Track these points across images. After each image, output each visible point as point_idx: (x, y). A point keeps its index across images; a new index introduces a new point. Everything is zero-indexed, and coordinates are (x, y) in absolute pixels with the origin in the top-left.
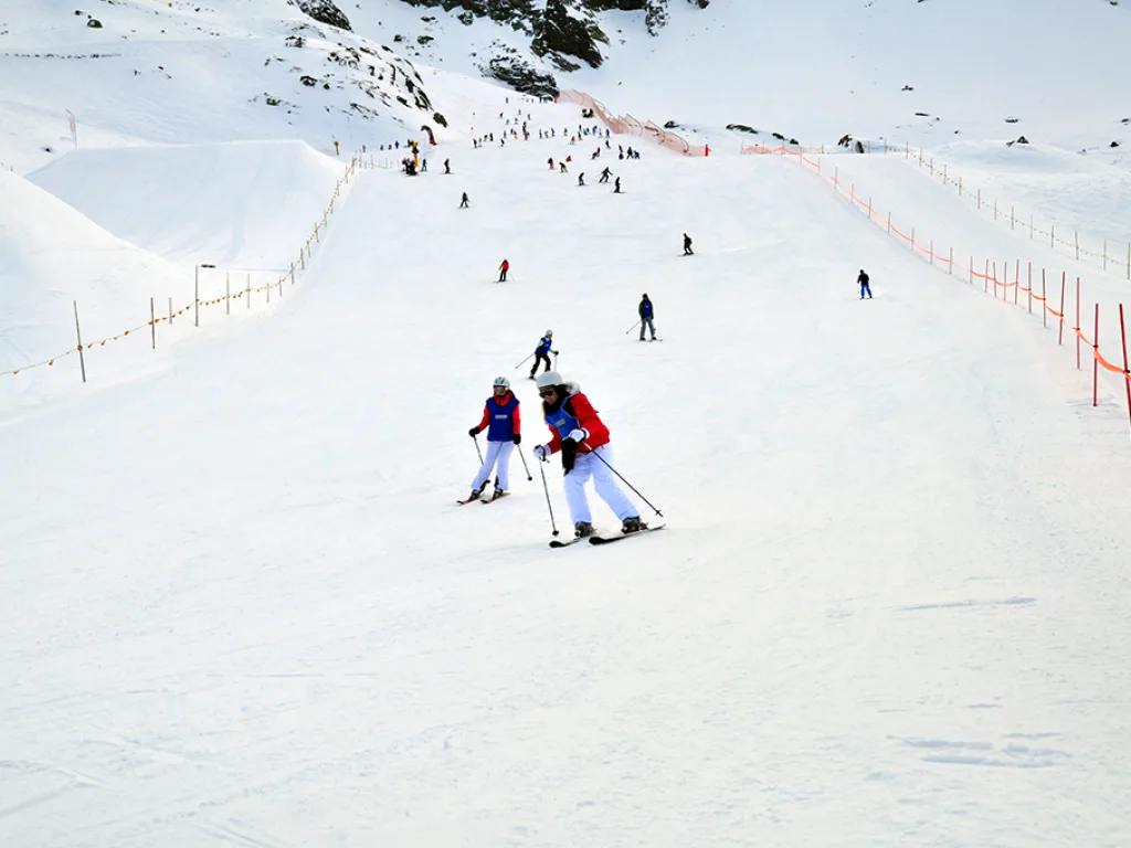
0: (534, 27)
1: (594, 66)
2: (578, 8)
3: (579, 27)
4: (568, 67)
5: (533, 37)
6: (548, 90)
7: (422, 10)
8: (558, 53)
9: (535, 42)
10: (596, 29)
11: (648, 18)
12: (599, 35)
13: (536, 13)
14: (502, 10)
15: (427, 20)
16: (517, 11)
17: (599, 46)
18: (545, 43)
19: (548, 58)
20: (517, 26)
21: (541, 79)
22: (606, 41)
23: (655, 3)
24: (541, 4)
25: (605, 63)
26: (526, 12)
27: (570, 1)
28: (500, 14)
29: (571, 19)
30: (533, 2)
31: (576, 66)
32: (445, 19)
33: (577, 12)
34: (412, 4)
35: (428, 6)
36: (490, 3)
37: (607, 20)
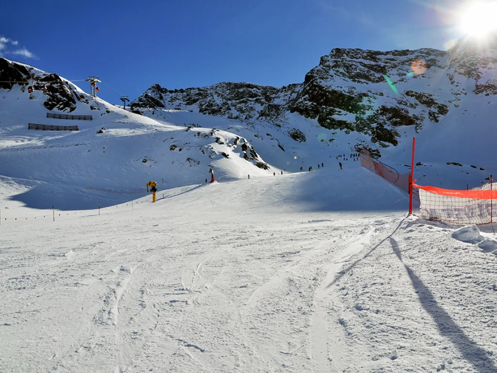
0: (372, 133)
1: (395, 145)
2: (389, 126)
3: (389, 132)
4: (385, 146)
5: (372, 136)
6: (377, 155)
7: (333, 130)
8: (381, 141)
9: (372, 138)
10: (396, 132)
11: (416, 127)
12: (397, 134)
13: (373, 128)
14: (360, 128)
15: (334, 134)
16: (366, 128)
17: (397, 138)
18: (376, 139)
19: (377, 144)
20: (365, 133)
21: (374, 151)
22: (399, 136)
23: (418, 122)
24: (374, 125)
25: (399, 144)
26: (370, 128)
27: (385, 123)
28: (360, 130)
29: (386, 129)
30: (371, 125)
31: (388, 146)
32: (340, 132)
33: (388, 127)
34: (329, 129)
35: (335, 129)
36: (356, 126)
37: (401, 129)
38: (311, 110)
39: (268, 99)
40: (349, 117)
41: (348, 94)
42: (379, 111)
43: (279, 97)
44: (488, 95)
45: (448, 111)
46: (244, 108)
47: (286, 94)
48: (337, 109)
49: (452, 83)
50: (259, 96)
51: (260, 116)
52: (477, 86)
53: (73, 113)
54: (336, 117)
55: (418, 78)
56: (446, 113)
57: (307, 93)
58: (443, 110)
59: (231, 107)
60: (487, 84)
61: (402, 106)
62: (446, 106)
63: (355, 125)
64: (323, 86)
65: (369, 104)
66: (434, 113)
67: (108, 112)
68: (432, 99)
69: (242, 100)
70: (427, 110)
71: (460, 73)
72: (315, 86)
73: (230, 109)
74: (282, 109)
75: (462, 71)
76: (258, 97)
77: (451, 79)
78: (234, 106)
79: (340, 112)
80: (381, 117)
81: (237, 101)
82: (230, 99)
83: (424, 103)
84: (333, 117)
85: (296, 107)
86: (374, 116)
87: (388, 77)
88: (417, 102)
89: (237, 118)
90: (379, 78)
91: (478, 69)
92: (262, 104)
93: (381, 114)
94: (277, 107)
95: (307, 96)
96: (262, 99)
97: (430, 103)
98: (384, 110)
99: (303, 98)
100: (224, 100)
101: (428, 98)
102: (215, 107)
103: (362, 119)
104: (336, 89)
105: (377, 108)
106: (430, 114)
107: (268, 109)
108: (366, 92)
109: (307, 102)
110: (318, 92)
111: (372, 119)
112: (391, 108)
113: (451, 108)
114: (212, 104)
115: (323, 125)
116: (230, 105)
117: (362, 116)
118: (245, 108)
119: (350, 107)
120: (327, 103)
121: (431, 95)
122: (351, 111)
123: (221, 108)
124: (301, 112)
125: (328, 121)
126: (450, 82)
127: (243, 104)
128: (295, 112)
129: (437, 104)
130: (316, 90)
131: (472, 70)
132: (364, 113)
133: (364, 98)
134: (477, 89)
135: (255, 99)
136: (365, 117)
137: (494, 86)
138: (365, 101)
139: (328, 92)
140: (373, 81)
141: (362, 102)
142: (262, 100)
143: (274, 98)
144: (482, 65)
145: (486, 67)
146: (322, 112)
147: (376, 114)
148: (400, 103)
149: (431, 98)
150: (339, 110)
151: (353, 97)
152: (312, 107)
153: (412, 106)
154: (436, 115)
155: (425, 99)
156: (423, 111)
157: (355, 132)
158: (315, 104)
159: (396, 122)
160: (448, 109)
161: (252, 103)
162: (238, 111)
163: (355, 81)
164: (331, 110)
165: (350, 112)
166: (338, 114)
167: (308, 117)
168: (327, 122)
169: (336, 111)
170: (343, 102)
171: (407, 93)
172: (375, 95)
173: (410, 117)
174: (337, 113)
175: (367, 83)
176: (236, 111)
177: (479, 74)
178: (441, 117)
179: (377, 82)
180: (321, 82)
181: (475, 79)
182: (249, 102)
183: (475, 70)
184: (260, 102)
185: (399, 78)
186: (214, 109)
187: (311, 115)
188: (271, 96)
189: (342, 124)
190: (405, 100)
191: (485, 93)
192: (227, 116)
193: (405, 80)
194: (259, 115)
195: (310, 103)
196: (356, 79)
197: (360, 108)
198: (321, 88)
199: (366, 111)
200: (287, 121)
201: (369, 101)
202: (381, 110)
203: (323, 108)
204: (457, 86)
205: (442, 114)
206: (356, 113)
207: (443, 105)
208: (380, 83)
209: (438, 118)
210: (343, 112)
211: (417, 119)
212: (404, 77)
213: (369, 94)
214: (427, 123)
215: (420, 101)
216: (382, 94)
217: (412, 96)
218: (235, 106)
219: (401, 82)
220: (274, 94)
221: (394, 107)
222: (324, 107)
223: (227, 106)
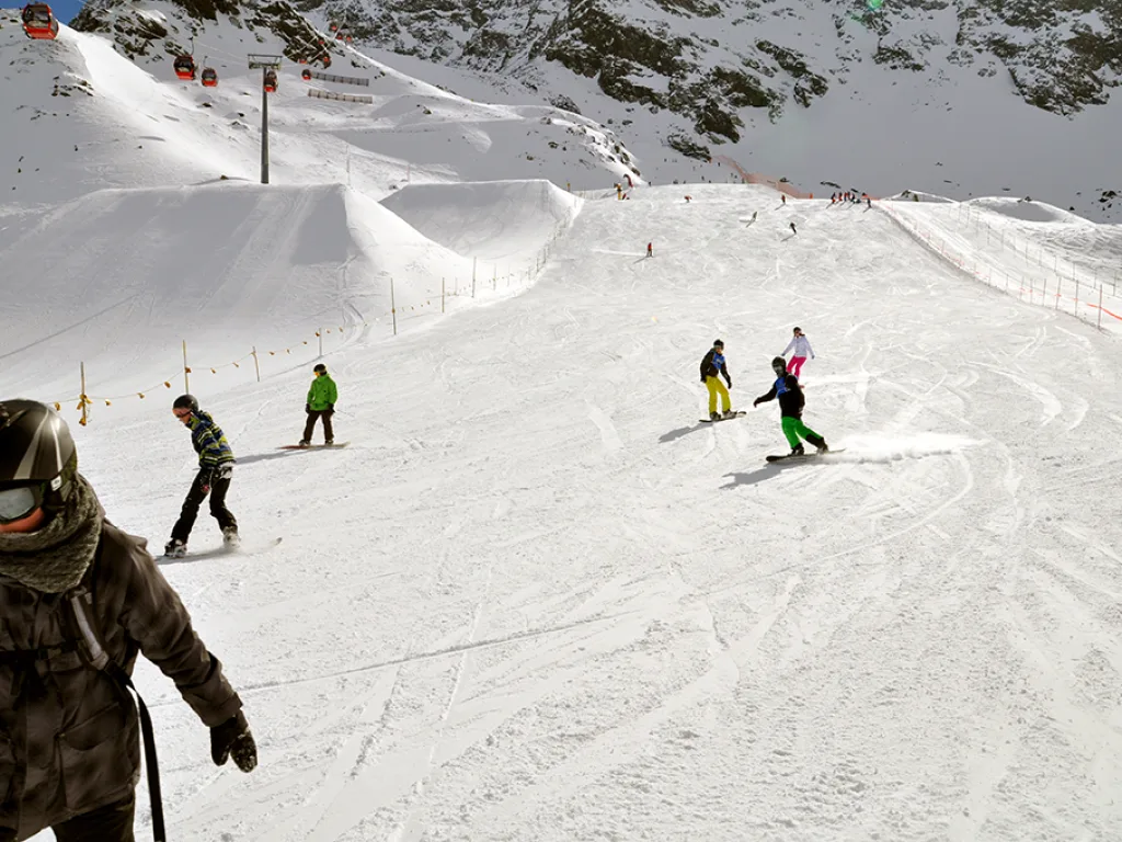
0: (698, 116)
1: (735, 142)
2: (726, 105)
3: (726, 117)
4: (717, 142)
5: (696, 123)
6: (704, 156)
7: (626, 104)
8: (712, 133)
9: (697, 125)
10: (737, 119)
11: (770, 113)
12: (739, 122)
13: (698, 107)
14: (677, 105)
15: (628, 110)
16: (686, 106)
17: (738, 129)
18: (704, 127)
19: (705, 135)
20: (685, 115)
21: (700, 149)
22: (743, 126)
23: (776, 103)
24: (702, 102)
25: (741, 139)
26: (693, 106)
27: (720, 100)
28: (675, 108)
29: (721, 112)
30: (696, 101)
31: (723, 142)
32: (641, 110)
33: (725, 108)
34: (620, 101)
35: (630, 101)
36: (669, 101)
37: (744, 113)
38: (586, 61)
39: (480, 18)
40: (658, 83)
41: (657, 38)
42: (711, 77)
43: (505, 18)
44: (894, 68)
45: (826, 89)
46: (428, 33)
47: (518, 11)
48: (634, 64)
49: (840, 34)
50: (459, 8)
51: (464, 54)
52: (879, 48)
53: (328, 71)
54: (632, 79)
55: (782, 15)
56: (823, 93)
57: (578, 24)
58: (819, 86)
59: (399, 26)
60: (896, 49)
61: (749, 71)
62: (824, 80)
63: (668, 98)
64: (610, 14)
65: (694, 62)
66: (803, 89)
67: (383, 74)
68: (802, 64)
69: (421, 13)
70: (793, 81)
71: (856, 18)
72: (597, 13)
73: (398, 32)
74: (513, 44)
75: (860, 13)
76: (456, 11)
77: (838, 27)
78: (405, 25)
79: (640, 70)
80: (713, 88)
81: (412, 15)
82: (395, 9)
83: (787, 67)
84: (628, 78)
85: (558, 51)
86: (701, 85)
87: (728, 6)
88: (776, 64)
89: (413, 52)
90: (710, 7)
91: (886, 14)
92: (466, 27)
93: (714, 82)
94: (501, 39)
95: (577, 30)
96: (464, 15)
97: (798, 70)
98: (720, 75)
99: (570, 33)
100: (384, 10)
101: (795, 59)
102: (364, 24)
103: (680, 88)
104: (636, 25)
105: (708, 71)
106: (797, 91)
107: (483, 40)
108: (688, 36)
109: (579, 43)
110: (601, 26)
111: (698, 90)
112: (732, 73)
113: (832, 84)
114: (357, 16)
115: (608, 92)
116: (396, 21)
117: (680, 83)
118: (431, 33)
119: (659, 64)
120: (617, 49)
121: (801, 56)
122: (659, 70)
123: (380, 27)
124: (567, 62)
125: (619, 85)
126: (836, 31)
127: (426, 22)
128: (555, 61)
129: (810, 74)
130: (597, 22)
131: (877, 15)
132: (683, 77)
133: (684, 47)
134: (880, 54)
135: (450, 13)
136: (685, 84)
137: (905, 52)
138: (686, 55)
139: (620, 28)
140: (700, 14)
141: (680, 55)
142: (464, 18)
143: (493, 18)
144: (894, 9)
145: (899, 13)
146: (608, 66)
147: (706, 83)
148: (748, 65)
149: (801, 60)
150: (639, 66)
151: (665, 46)
152: (588, 54)
153: (766, 71)
154: (807, 94)
155: (789, 60)
156: (786, 84)
157: (667, 110)
158: (594, 48)
159: (738, 98)
160: (827, 85)
161: (445, 21)
162: (414, 36)
163: (667, 9)
164: (624, 63)
165: (659, 72)
166: (637, 74)
167: (579, 73)
168: (616, 87)
169: (634, 68)
170: (647, 50)
171: (760, 46)
172: (704, 45)
173: (762, 93)
174: (635, 71)
175: (689, 17)
176: (410, 35)
177: (887, 25)
178: (814, 99)
179: (708, 15)
180: (605, 6)
181: (880, 34)
182: (439, 21)
183: (880, 15)
184: (460, 22)
185: (748, 12)
186: (363, 27)
187: (586, 69)
188: (485, 11)
189: (644, 94)
190: (755, 59)
191: (890, 63)
192: (392, 46)
193: (757, 18)
194: (462, 50)
195: (585, 46)
196: (669, 6)
197: (678, 66)
198: (606, 19)
199: (688, 74)
200: (543, 78)
201: (694, 54)
202: (714, 74)
203: (609, 59)
204: (847, 42)
205: (817, 94)
206: (670, 75)
207: (820, 77)
208: (712, 18)
209: (809, 101)
210: (647, 71)
211: (775, 97)
212: (755, 10)
213: (694, 40)
214: (790, 107)
215: (781, 64)
216: (715, 43)
217: (768, 51)
218: (407, 24)
219: (748, 21)
220: (492, 9)
221: (738, 70)
222: (612, 56)
223: (391, 24)
